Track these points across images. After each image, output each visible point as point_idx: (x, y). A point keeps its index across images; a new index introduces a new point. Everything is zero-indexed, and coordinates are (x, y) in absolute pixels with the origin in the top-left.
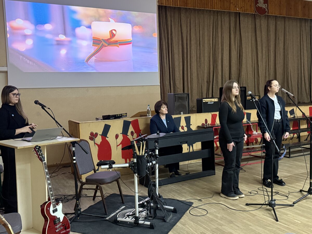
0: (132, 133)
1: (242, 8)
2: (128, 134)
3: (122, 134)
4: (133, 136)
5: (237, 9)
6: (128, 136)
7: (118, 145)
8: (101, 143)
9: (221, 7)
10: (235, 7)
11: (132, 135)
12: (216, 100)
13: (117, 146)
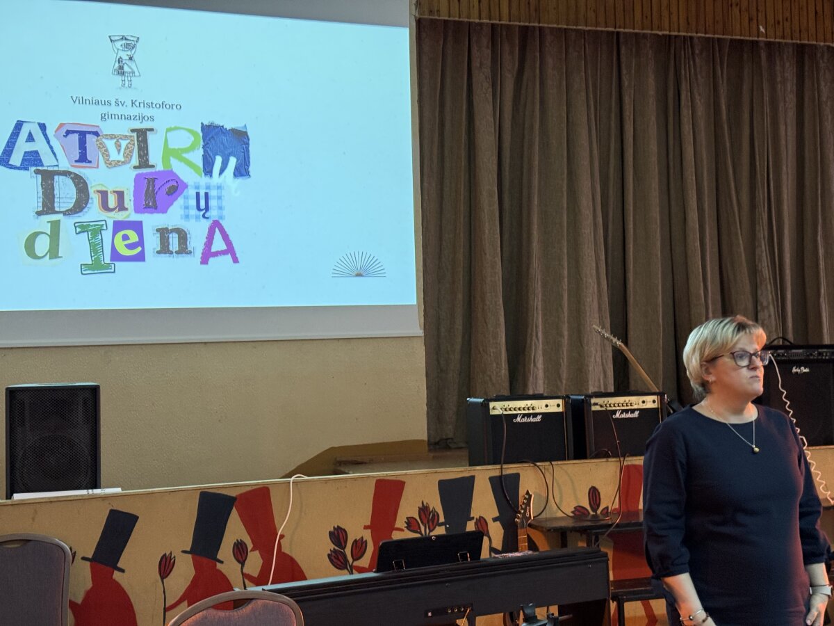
0: (240, 551)
1: (779, 23)
2: (219, 557)
3: (190, 556)
4: (242, 562)
5: (758, 29)
6: (222, 562)
7: (169, 603)
8: (88, 594)
9: (688, 24)
10: (750, 20)
11: (239, 561)
12: (650, 402)
13: (166, 610)
